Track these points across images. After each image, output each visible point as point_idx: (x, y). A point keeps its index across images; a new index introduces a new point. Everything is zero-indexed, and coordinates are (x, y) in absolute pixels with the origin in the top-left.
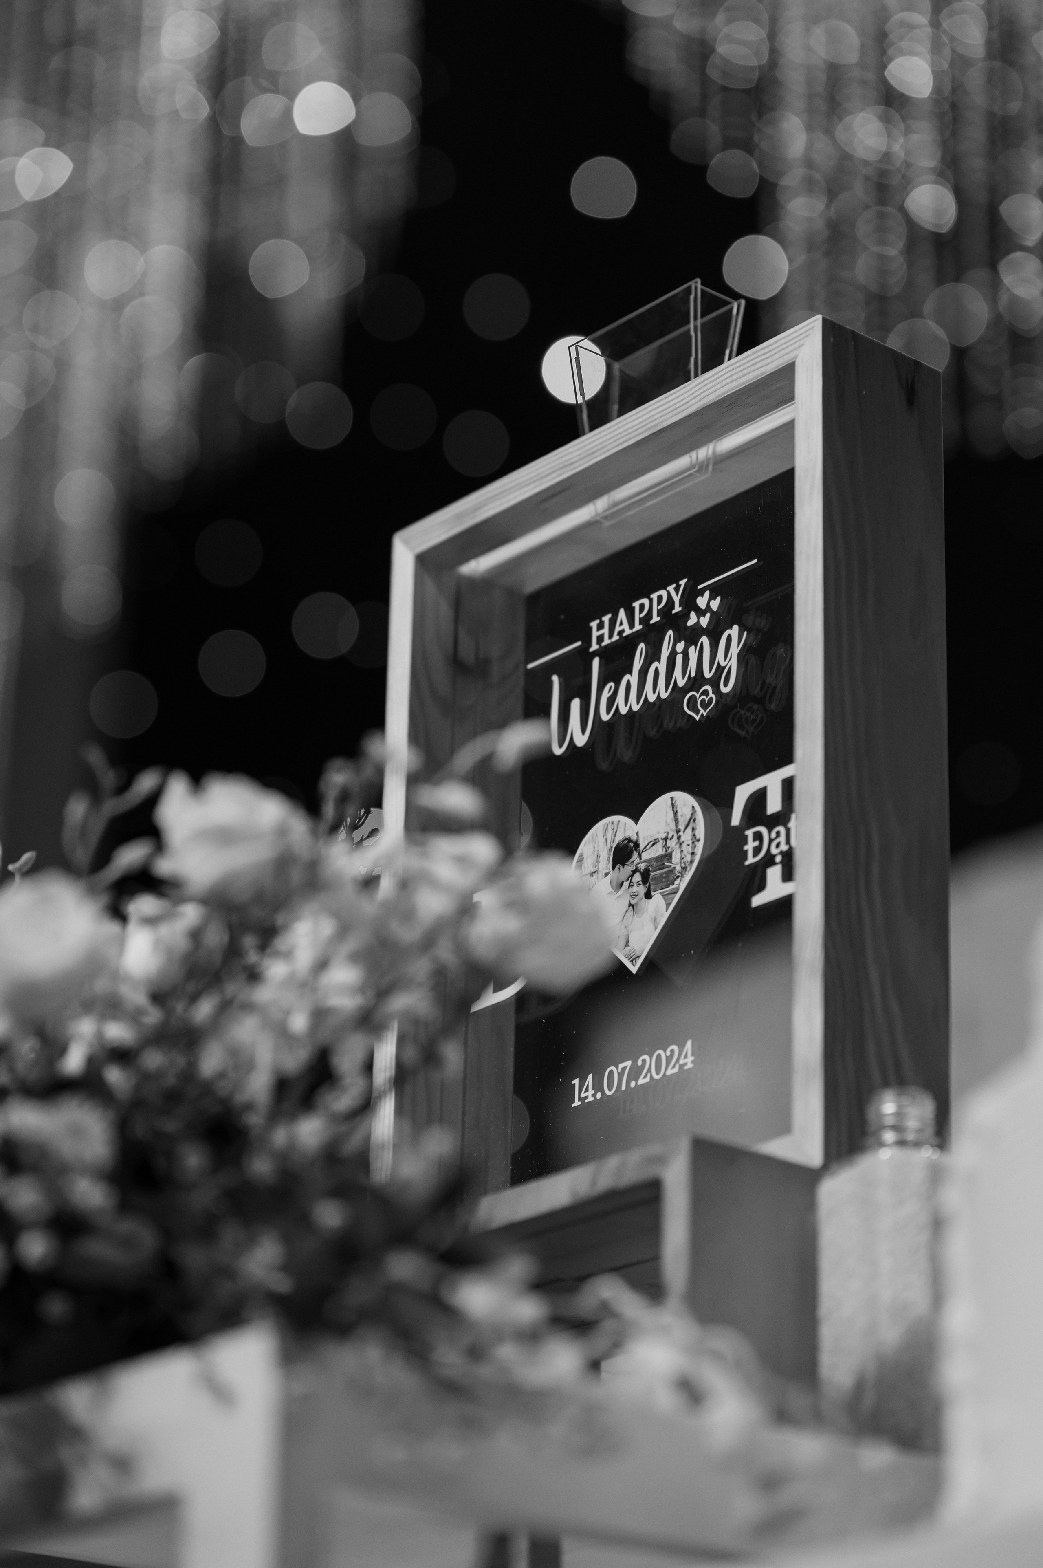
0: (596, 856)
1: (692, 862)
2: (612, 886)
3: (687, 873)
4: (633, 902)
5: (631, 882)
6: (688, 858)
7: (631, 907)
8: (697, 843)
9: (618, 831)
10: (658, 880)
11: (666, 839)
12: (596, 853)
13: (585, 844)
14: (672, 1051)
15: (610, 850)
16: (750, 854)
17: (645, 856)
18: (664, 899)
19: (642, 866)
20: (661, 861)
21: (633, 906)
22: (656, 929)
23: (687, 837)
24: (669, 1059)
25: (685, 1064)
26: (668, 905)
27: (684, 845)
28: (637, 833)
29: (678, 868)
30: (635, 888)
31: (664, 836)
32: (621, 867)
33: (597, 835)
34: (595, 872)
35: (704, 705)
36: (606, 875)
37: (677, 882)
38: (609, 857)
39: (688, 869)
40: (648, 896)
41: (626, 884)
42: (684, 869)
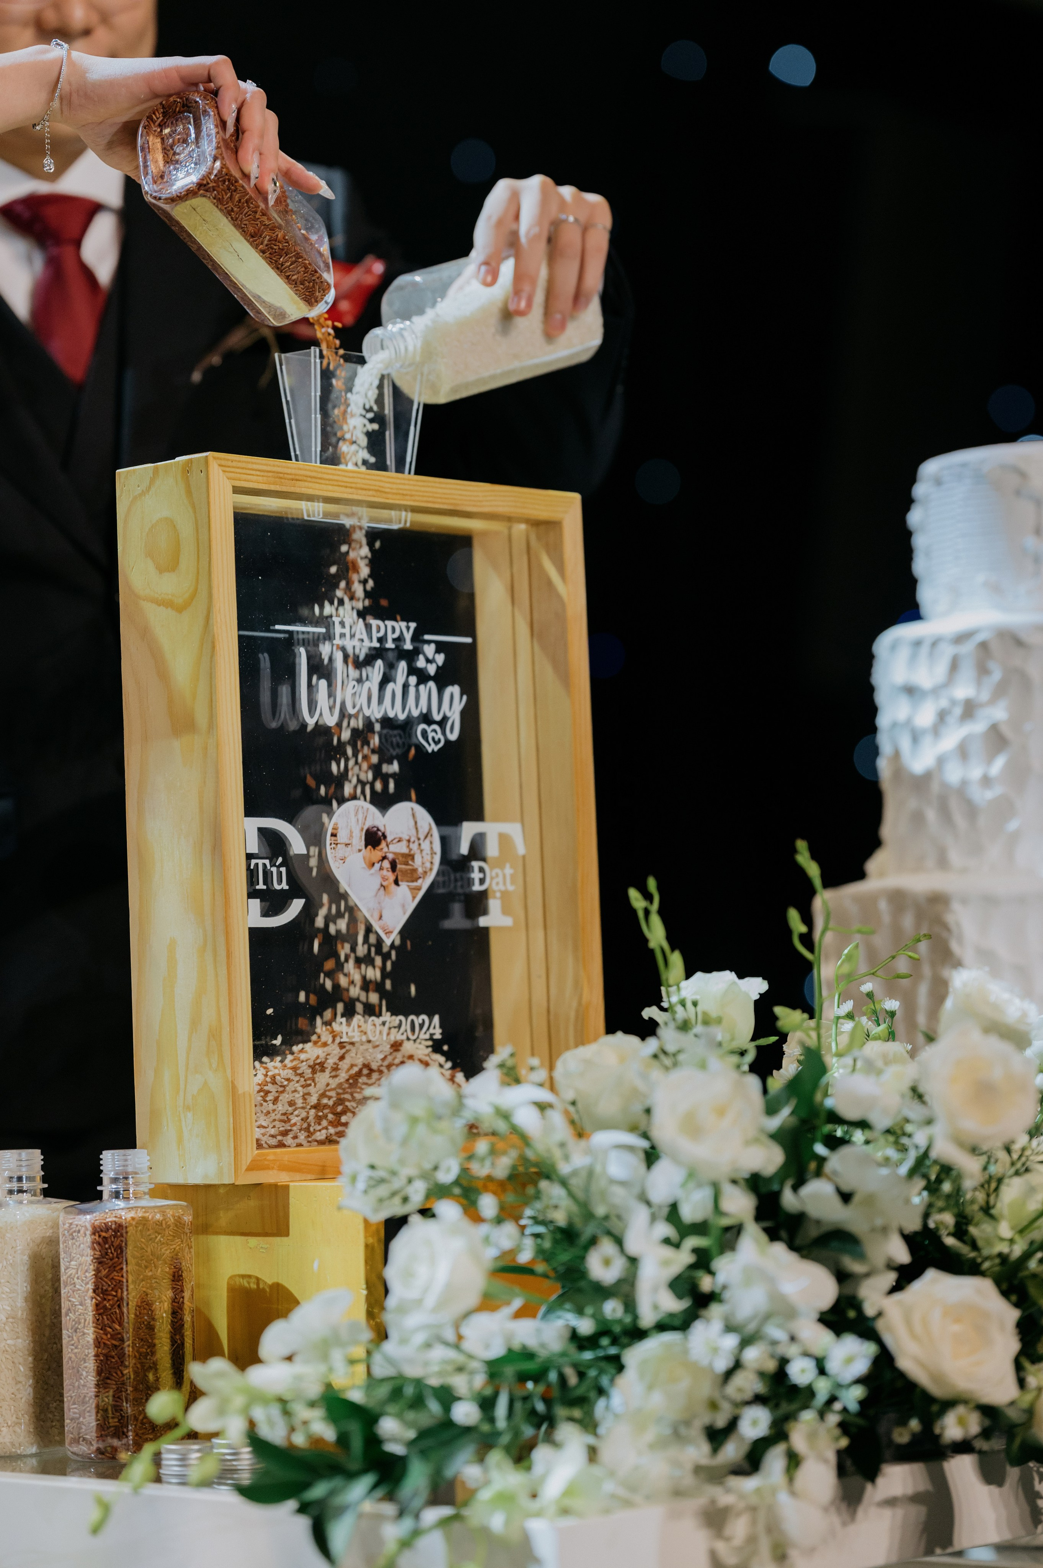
0: (349, 831)
1: (431, 869)
2: (365, 863)
3: (427, 877)
4: (384, 884)
5: (381, 866)
6: (428, 865)
7: (382, 888)
8: (434, 856)
9: (368, 816)
10: (405, 873)
11: (409, 841)
12: (349, 827)
13: (339, 816)
14: (423, 1021)
15: (362, 829)
16: (477, 882)
17: (393, 848)
18: (412, 893)
19: (391, 856)
20: (405, 858)
21: (384, 887)
22: (404, 913)
23: (426, 845)
24: (421, 1026)
25: (434, 1034)
26: (414, 898)
27: (424, 853)
28: (385, 826)
29: (420, 870)
30: (385, 872)
31: (407, 838)
32: (372, 849)
33: (349, 812)
34: (349, 844)
35: (436, 742)
36: (360, 851)
37: (420, 881)
38: (361, 836)
39: (428, 874)
40: (396, 882)
41: (377, 866)
42: (425, 872)
